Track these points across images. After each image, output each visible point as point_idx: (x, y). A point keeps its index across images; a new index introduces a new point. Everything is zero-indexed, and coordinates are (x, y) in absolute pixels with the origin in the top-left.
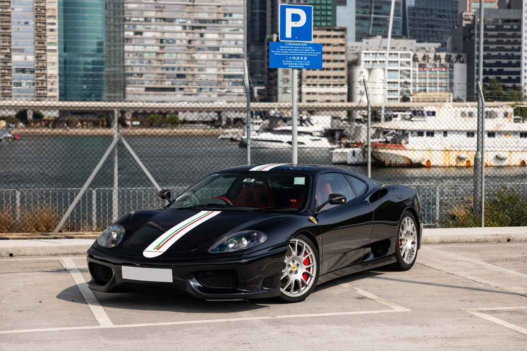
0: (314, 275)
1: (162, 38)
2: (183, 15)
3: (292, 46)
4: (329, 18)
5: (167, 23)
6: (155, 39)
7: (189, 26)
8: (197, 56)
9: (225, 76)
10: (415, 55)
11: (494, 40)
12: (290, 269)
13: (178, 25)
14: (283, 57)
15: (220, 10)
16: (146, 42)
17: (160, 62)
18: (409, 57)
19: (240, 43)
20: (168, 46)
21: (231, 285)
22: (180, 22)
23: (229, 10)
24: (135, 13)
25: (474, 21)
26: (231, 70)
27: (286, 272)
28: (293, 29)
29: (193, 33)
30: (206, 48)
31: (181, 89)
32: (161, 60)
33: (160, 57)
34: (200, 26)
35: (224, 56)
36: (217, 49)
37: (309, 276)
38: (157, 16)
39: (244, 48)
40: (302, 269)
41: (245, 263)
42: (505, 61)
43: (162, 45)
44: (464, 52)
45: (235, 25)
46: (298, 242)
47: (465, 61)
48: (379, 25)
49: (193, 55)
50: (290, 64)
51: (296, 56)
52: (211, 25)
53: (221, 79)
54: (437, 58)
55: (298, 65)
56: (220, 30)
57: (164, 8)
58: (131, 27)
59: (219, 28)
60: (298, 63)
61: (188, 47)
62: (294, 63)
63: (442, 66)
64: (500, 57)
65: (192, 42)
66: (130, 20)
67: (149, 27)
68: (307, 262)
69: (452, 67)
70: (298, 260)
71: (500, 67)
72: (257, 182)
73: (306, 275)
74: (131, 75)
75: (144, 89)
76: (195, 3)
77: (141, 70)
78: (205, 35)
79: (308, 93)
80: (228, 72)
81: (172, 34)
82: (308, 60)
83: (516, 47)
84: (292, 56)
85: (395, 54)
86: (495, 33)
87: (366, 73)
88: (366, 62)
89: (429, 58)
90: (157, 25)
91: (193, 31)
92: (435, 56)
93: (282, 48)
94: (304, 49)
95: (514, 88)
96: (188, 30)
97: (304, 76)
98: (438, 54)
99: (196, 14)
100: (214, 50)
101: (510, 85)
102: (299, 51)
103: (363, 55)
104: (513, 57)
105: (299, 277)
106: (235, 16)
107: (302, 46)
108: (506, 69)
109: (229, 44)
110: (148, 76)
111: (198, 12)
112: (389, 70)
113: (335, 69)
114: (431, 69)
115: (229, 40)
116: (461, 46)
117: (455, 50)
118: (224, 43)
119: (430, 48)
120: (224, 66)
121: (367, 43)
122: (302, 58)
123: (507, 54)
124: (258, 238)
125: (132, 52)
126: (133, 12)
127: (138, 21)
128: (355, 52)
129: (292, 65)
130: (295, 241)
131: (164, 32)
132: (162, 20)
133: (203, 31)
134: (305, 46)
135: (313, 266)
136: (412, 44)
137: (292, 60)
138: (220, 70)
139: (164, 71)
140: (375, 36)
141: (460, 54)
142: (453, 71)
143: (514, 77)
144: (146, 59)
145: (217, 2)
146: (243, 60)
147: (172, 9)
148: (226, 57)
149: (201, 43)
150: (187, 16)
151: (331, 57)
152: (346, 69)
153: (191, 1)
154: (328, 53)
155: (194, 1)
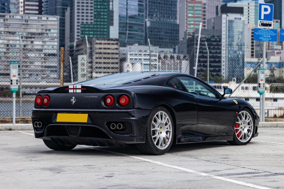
1: (8, 44)
2: (21, 30)
4: (105, 33)
5: (11, 35)
6: (3, 44)
7: (25, 37)
8: (29, 55)
9: (46, 67)
10: (159, 56)
13: (18, 36)
15: (43, 27)
17: (6, 58)
18: (156, 57)
19: (55, 47)
20: (12, 49)
22: (19, 34)
23: (49, 27)
25: (193, 36)
26: (49, 63)
29: (27, 41)
30: (34, 50)
31: (19, 74)
33: (6, 55)
34: (31, 36)
35: (45, 55)
36: (41, 50)
38: (5, 30)
39: (57, 50)
42: (212, 60)
43: (8, 48)
44: (188, 54)
45: (52, 36)
47: (188, 59)
48: (131, 38)
49: (27, 54)
52: (37, 36)
53: (44, 69)
54: (172, 57)
56: (43, 39)
57: (9, 25)
61: (23, 49)
63: (175, 62)
65: (26, 46)
69: (181, 63)
76: (28, 23)
78: (34, 42)
79: (96, 77)
80: (47, 64)
81: (13, 41)
83: (218, 51)
85: (148, 55)
87: (131, 65)
88: (131, 59)
89: (167, 57)
90: (5, 36)
91: (27, 40)
95: (218, 75)
96: (24, 39)
97: (94, 67)
98: (173, 55)
99: (29, 29)
100: (39, 51)
101: (215, 73)
103: (129, 55)
104: (216, 57)
106: (52, 31)
108: (212, 64)
109: (48, 48)
111: (30, 29)
112: (144, 64)
113: (113, 63)
114: (169, 63)
115: (49, 45)
116: (185, 50)
117: (182, 52)
118: (45, 47)
119: (167, 52)
120: (45, 61)
121: (130, 48)
123: (213, 56)
128: (123, 53)
131: (9, 40)
132: (8, 33)
133: (33, 39)
136: (156, 49)
138: (43, 63)
140: (134, 44)
141: (186, 55)
142: (181, 65)
143: (217, 69)
145: (41, 23)
146: (56, 57)
147: (15, 26)
148: (47, 56)
149: (31, 47)
150: (23, 31)
151: (110, 56)
152: (119, 64)
153: (25, 22)
154: (109, 53)
155: (27, 22)
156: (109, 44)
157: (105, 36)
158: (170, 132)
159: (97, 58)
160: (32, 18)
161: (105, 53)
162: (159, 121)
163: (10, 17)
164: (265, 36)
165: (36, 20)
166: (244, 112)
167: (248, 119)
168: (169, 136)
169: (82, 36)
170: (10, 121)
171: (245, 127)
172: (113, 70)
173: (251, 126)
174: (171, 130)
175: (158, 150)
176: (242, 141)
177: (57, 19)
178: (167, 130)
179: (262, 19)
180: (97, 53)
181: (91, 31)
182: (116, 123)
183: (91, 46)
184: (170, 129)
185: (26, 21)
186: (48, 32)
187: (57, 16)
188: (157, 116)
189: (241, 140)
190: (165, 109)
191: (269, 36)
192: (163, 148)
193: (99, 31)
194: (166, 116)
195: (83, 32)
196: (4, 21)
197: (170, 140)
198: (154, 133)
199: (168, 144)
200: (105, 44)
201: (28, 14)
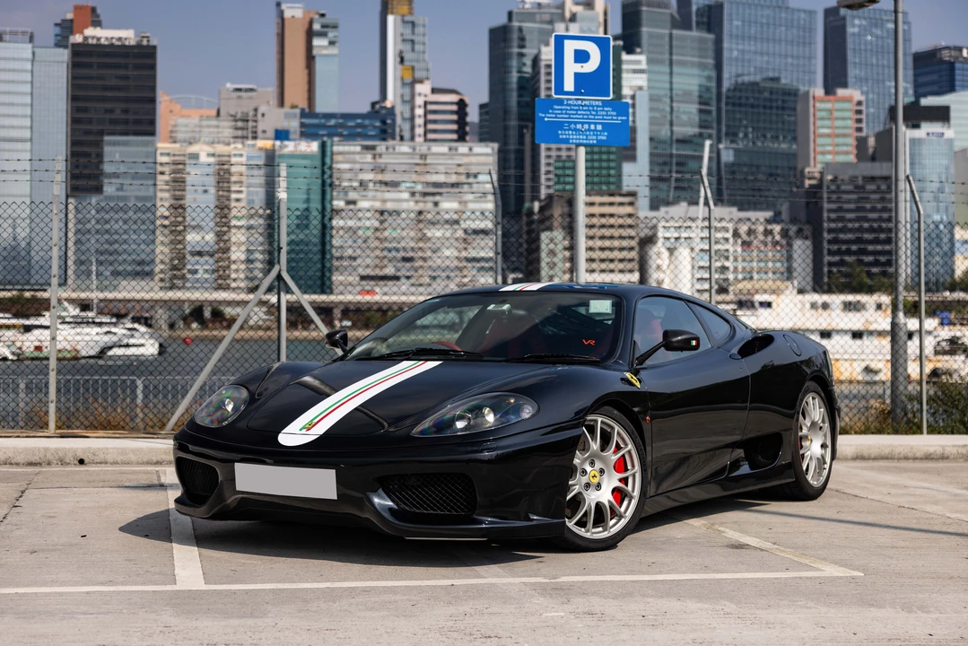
0: (636, 494)
1: (382, 209)
2: (411, 177)
3: (575, 105)
4: (612, 180)
5: (389, 188)
6: (372, 210)
7: (420, 193)
8: (429, 233)
9: (468, 260)
10: (736, 229)
12: (584, 480)
13: (405, 191)
14: (560, 125)
15: (461, 170)
16: (361, 214)
17: (379, 241)
18: (728, 231)
20: (391, 220)
21: (459, 507)
22: (407, 187)
23: (474, 170)
24: (347, 176)
25: (821, 180)
27: (576, 485)
28: (577, 76)
29: (425, 202)
30: (442, 222)
31: (408, 278)
32: (381, 239)
33: (378, 234)
34: (434, 191)
35: (465, 231)
36: (457, 222)
37: (626, 495)
38: (376, 179)
39: (495, 221)
40: (611, 481)
41: (489, 461)
42: (867, 236)
43: (382, 218)
44: (808, 222)
45: (480, 190)
46: (602, 422)
47: (810, 236)
48: (683, 189)
49: (425, 231)
50: (571, 137)
51: (583, 123)
52: (449, 190)
53: (464, 264)
54: (767, 233)
55: (587, 139)
56: (461, 197)
57: (386, 168)
58: (342, 194)
59: (460, 195)
60: (587, 136)
61: (417, 220)
62: (580, 135)
63: (776, 243)
64: (861, 230)
65: (423, 214)
66: (339, 186)
67: (365, 194)
68: (621, 466)
69: (790, 245)
70: (603, 460)
71: (862, 244)
72: (515, 311)
73: (619, 494)
74: (341, 258)
75: (358, 279)
76: (428, 161)
77: (354, 251)
78: (440, 204)
80: (473, 254)
81: (395, 203)
82: (603, 130)
83: (885, 215)
84: (575, 123)
86: (854, 197)
87: (666, 254)
88: (665, 238)
89: (756, 232)
90: (377, 191)
91: (424, 199)
92: (766, 230)
93: (558, 109)
94: (597, 111)
95: (884, 274)
96: (418, 197)
98: (769, 227)
99: (429, 175)
100: (453, 224)
101: (878, 270)
102: (588, 115)
103: (660, 230)
104: (881, 230)
105: (605, 496)
106: (482, 178)
107: (593, 106)
108: (870, 248)
109: (473, 216)
110: (363, 259)
111: (432, 174)
112: (698, 251)
113: (622, 249)
114: (760, 247)
115: (474, 211)
116: (802, 215)
117: (793, 220)
118: (467, 214)
119: (757, 219)
120: (467, 246)
121: (667, 212)
122: (592, 127)
123: (872, 226)
124: (517, 410)
125: (342, 228)
126: (344, 174)
127: (351, 186)
128: (649, 225)
129: (576, 139)
130: (596, 421)
131: (386, 201)
132: (383, 184)
133: (437, 198)
134: (598, 106)
135: (634, 476)
136: (731, 212)
137: (575, 130)
138: (461, 251)
139: (385, 253)
140: (679, 202)
141: (802, 227)
142: (791, 251)
144: (361, 237)
145: (457, 160)
146: (491, 236)
148: (469, 235)
149: (435, 215)
150: (417, 179)
151: (616, 232)
152: (637, 249)
153: (421, 158)
154: (612, 226)
155: (425, 159)
156: (611, 204)
157: (612, 187)
160: (437, 148)
161: (603, 226)
163: (387, 148)
165: (444, 154)
169: (558, 187)
172: (621, 266)
177: (493, 149)
185: (423, 157)
187: (491, 144)
195: (559, 179)
196: (374, 158)
200: (602, 204)
201: (435, 140)
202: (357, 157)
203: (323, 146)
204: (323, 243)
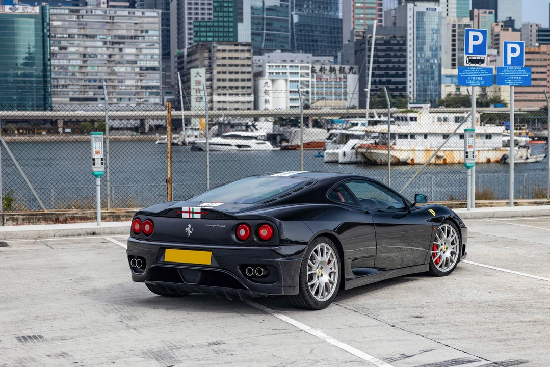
1: (84, 53)
2: (104, 32)
4: (231, 34)
5: (89, 39)
6: (78, 54)
7: (110, 42)
8: (116, 69)
9: (142, 87)
10: (313, 67)
11: (383, 53)
13: (99, 41)
15: (137, 27)
16: (70, 57)
17: (83, 74)
18: (309, 69)
19: (156, 57)
20: (91, 60)
22: (101, 38)
23: (146, 27)
24: (60, 30)
25: (364, 37)
26: (148, 81)
30: (125, 62)
31: (103, 99)
32: (84, 73)
33: (83, 70)
34: (119, 41)
35: (141, 68)
36: (135, 62)
38: (79, 33)
39: (159, 61)
42: (393, 72)
43: (85, 59)
44: (356, 64)
45: (150, 40)
47: (357, 72)
48: (270, 40)
49: (113, 68)
52: (129, 40)
53: (138, 90)
54: (332, 70)
56: (138, 45)
57: (86, 25)
58: (56, 43)
59: (136, 44)
61: (108, 61)
63: (336, 77)
64: (388, 68)
65: (112, 56)
66: (55, 37)
67: (72, 42)
69: (345, 78)
71: (388, 77)
74: (57, 86)
75: (69, 99)
76: (115, 21)
77: (65, 82)
78: (123, 50)
79: (219, 102)
80: (144, 83)
81: (93, 49)
83: (402, 59)
85: (295, 66)
86: (384, 48)
87: (270, 83)
88: (270, 73)
89: (325, 70)
90: (80, 41)
91: (113, 47)
92: (331, 68)
95: (402, 95)
96: (108, 45)
97: (215, 86)
98: (333, 66)
99: (116, 30)
100: (132, 64)
103: (267, 68)
104: (399, 69)
106: (150, 32)
108: (393, 80)
109: (145, 58)
110: (72, 87)
111: (117, 29)
112: (290, 81)
113: (243, 80)
114: (327, 79)
115: (146, 55)
116: (352, 59)
117: (347, 62)
118: (141, 57)
119: (324, 61)
120: (142, 78)
121: (269, 56)
123: (394, 66)
125: (58, 66)
126: (57, 29)
127: (63, 37)
128: (258, 65)
131: (87, 48)
132: (85, 36)
133: (122, 46)
136: (308, 57)
138: (138, 81)
139: (87, 83)
140: (275, 50)
141: (353, 66)
142: (346, 81)
143: (400, 86)
144: (70, 72)
145: (134, 20)
146: (158, 72)
147: (94, 26)
148: (143, 70)
149: (120, 57)
150: (107, 33)
151: (239, 69)
152: (252, 80)
153: (110, 19)
154: (237, 65)
155: (113, 20)
156: (237, 51)
157: (231, 39)
158: (335, 273)
159: (219, 73)
160: (121, 12)
161: (231, 65)
162: (319, 258)
163: (86, 12)
164: (474, 78)
165: (126, 16)
166: (445, 227)
167: (452, 236)
168: (334, 280)
169: (196, 39)
170: (92, 218)
171: (447, 248)
172: (243, 91)
173: (457, 246)
174: (337, 270)
175: (316, 302)
176: (442, 270)
177: (158, 14)
178: (330, 271)
179: (469, 52)
180: (219, 65)
181: (210, 31)
182: (255, 266)
183: (209, 55)
184: (335, 269)
185: (112, 18)
186: (144, 34)
187: (157, 10)
188: (316, 251)
189: (440, 269)
190: (327, 239)
191: (481, 79)
192: (325, 299)
193: (221, 32)
194: (329, 250)
195: (197, 34)
196: (78, 18)
197: (335, 285)
198: (311, 277)
199: (333, 291)
200: (230, 51)
201: (114, 6)
202: (67, 18)
203: (43, 9)
204: (45, 76)
